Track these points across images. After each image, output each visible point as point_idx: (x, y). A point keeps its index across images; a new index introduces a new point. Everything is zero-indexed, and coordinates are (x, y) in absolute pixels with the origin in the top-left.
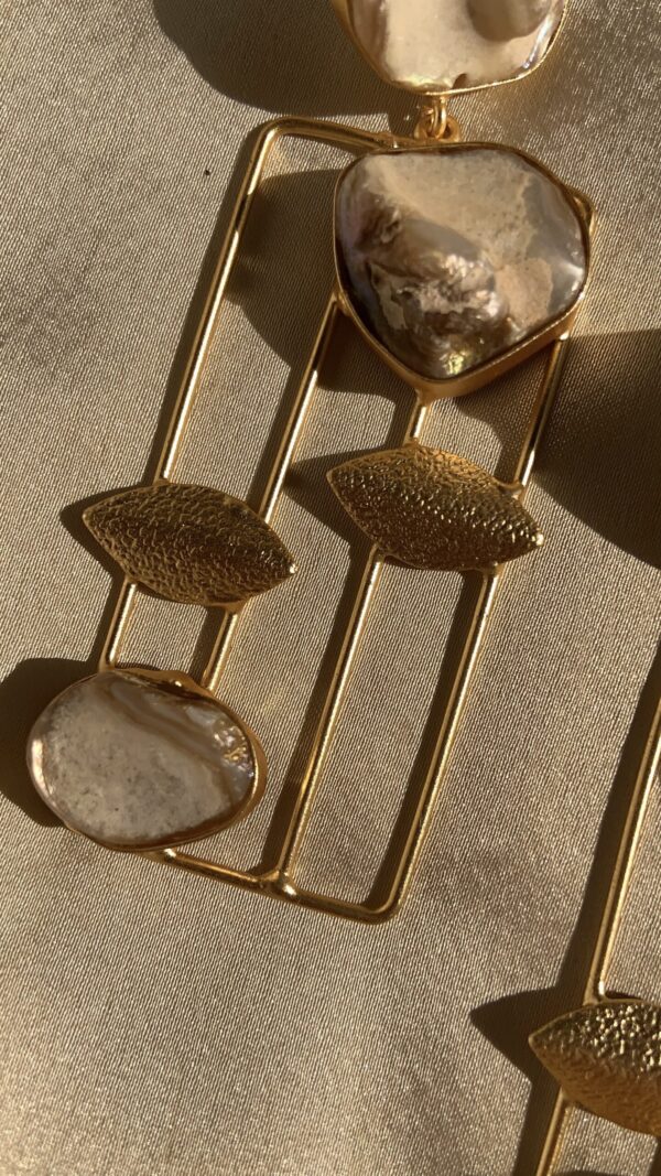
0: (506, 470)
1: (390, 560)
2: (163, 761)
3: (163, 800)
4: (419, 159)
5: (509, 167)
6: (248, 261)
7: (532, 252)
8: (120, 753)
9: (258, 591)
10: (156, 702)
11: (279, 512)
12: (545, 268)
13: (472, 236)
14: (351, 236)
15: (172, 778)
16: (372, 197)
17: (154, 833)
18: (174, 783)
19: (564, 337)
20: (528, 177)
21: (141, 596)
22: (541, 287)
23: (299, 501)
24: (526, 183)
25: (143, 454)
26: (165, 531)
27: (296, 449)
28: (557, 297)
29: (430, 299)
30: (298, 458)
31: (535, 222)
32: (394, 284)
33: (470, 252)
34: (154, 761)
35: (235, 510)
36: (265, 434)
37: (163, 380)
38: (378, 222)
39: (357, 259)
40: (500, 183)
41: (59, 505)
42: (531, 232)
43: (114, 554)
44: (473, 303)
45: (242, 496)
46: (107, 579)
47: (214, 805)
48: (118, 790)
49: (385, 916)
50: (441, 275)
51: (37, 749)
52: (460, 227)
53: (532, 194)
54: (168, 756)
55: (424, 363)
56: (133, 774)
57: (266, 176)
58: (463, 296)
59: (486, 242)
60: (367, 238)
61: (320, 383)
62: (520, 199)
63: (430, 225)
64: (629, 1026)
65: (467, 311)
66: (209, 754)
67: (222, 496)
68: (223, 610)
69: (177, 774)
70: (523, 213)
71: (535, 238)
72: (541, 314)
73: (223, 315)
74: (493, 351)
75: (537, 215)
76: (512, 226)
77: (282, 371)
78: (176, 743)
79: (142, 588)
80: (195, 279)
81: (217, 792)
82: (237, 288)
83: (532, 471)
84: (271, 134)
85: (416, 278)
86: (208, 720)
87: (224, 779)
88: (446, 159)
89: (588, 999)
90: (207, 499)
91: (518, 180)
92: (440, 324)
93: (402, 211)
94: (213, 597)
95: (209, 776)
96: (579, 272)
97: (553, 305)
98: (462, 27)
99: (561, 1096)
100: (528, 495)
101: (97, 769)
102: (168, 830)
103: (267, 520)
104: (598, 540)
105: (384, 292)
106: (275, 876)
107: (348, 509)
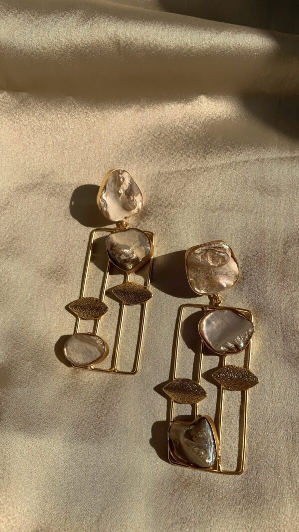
0: (146, 284)
1: (126, 304)
2: (88, 348)
3: (89, 356)
4: (119, 233)
5: (134, 232)
6: (94, 255)
7: (140, 246)
8: (80, 348)
9: (103, 314)
10: (85, 337)
11: (105, 300)
12: (143, 248)
13: (129, 245)
14: (109, 249)
15: (90, 351)
16: (111, 242)
17: (89, 362)
19: (152, 258)
20: (138, 233)
21: (82, 320)
22: (143, 251)
23: (109, 297)
25: (79, 294)
26: (84, 307)
27: (107, 287)
28: (146, 253)
29: (123, 257)
30: (107, 288)
32: (117, 256)
33: (128, 248)
34: (87, 348)
35: (97, 300)
36: (101, 285)
37: (81, 279)
38: (113, 246)
39: (110, 252)
40: (133, 235)
41: (65, 306)
43: (75, 313)
44: (130, 256)
45: (98, 298)
46: (75, 318)
47: (99, 355)
48: (81, 355)
49: (135, 373)
50: (124, 253)
51: (65, 350)
52: (127, 244)
53: (139, 236)
54: (89, 346)
55: (125, 268)
57: (95, 239)
58: (128, 256)
59: (132, 245)
60: (111, 249)
61: (110, 274)
62: (137, 237)
63: (121, 245)
64: (181, 383)
65: (129, 258)
66: (96, 345)
67: (94, 298)
68: (97, 320)
69: (90, 350)
70: (138, 239)
71: (141, 243)
72: (144, 256)
73: (90, 265)
74: (137, 263)
75: (140, 240)
76: (136, 242)
77: (102, 273)
78: (90, 344)
79: (82, 318)
80: (84, 260)
81: (98, 352)
82: (92, 260)
83: (150, 283)
84: (94, 232)
85: (120, 254)
86: (95, 338)
87: (100, 350)
88: (124, 232)
89: (174, 379)
90: (91, 299)
91: (136, 234)
92: (125, 261)
93: (116, 243)
94: (94, 317)
95: (97, 349)
96: (149, 248)
97: (146, 254)
98: (122, 210)
99: (172, 400)
100: (150, 288)
101: (76, 351)
102: (91, 361)
103: (103, 301)
104: (164, 294)
105: (116, 257)
106: (113, 369)
107: (117, 296)
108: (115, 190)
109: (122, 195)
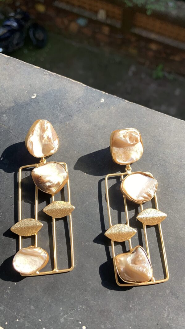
5: (53, 164)
7: (59, 173)
18: (35, 261)
24: (55, 165)
31: (58, 170)
40: (52, 166)
42: (58, 171)
47: (42, 262)
56: (29, 262)
69: (35, 259)
70: (56, 169)
74: (59, 187)
76: (55, 171)
97: (64, 179)
107: (47, 214)
108: (40, 134)
109: (45, 139)
